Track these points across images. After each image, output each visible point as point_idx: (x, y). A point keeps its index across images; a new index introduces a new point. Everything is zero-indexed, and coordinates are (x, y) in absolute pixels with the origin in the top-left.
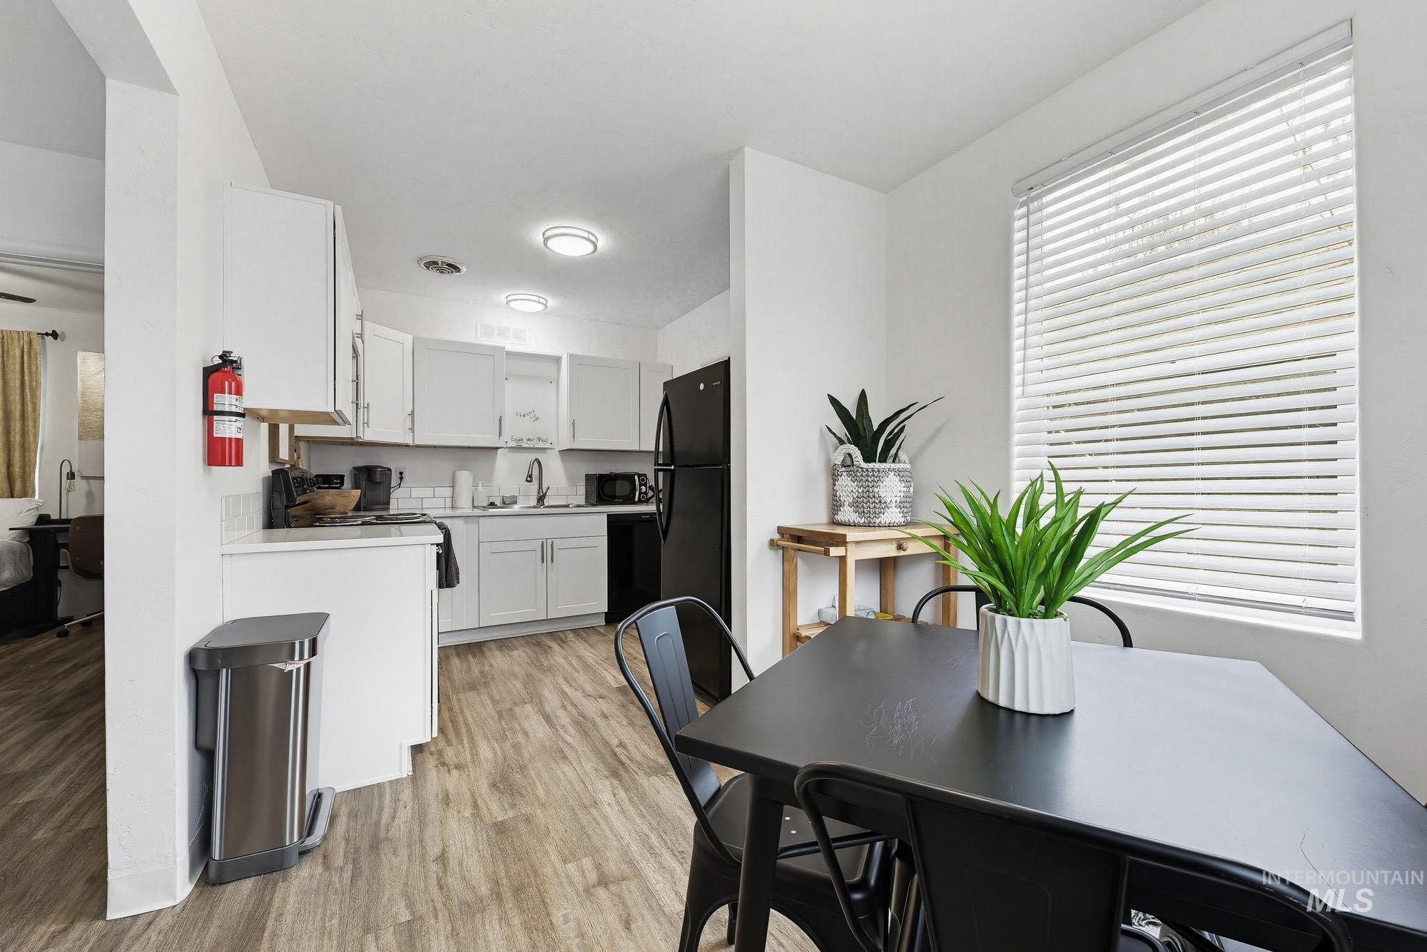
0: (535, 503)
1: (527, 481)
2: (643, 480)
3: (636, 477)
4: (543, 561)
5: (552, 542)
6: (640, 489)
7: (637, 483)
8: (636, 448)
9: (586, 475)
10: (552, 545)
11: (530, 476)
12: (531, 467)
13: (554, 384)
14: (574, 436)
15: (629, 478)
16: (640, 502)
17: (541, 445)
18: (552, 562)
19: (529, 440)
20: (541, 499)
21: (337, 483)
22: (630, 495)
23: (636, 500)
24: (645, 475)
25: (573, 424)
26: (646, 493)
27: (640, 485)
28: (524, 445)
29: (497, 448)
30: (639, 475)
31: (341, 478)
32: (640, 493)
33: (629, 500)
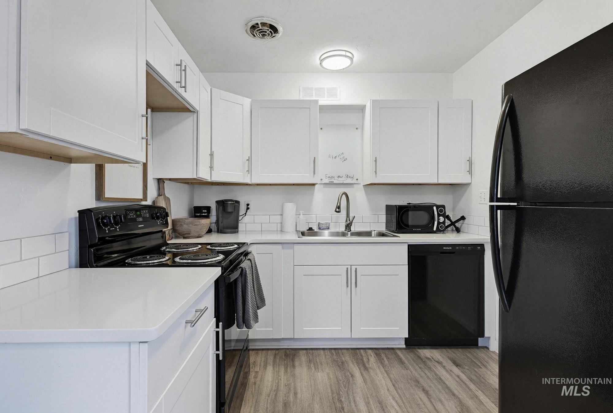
0: (342, 229)
1: (337, 212)
2: (441, 211)
3: (435, 208)
4: (348, 286)
5: (356, 269)
6: (439, 219)
7: (436, 213)
8: (435, 182)
9: (386, 205)
10: (356, 271)
11: (339, 207)
12: (340, 200)
13: (359, 130)
14: (376, 172)
15: (428, 209)
16: (438, 231)
17: (349, 181)
18: (356, 287)
19: (339, 177)
20: (348, 226)
21: (205, 213)
22: (429, 224)
23: (435, 229)
24: (443, 206)
25: (376, 161)
26: (444, 222)
27: (439, 215)
28: (335, 182)
29: (314, 185)
30: (438, 207)
31: (208, 209)
32: (439, 223)
33: (427, 229)
